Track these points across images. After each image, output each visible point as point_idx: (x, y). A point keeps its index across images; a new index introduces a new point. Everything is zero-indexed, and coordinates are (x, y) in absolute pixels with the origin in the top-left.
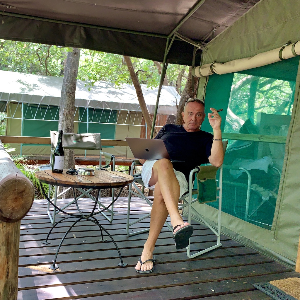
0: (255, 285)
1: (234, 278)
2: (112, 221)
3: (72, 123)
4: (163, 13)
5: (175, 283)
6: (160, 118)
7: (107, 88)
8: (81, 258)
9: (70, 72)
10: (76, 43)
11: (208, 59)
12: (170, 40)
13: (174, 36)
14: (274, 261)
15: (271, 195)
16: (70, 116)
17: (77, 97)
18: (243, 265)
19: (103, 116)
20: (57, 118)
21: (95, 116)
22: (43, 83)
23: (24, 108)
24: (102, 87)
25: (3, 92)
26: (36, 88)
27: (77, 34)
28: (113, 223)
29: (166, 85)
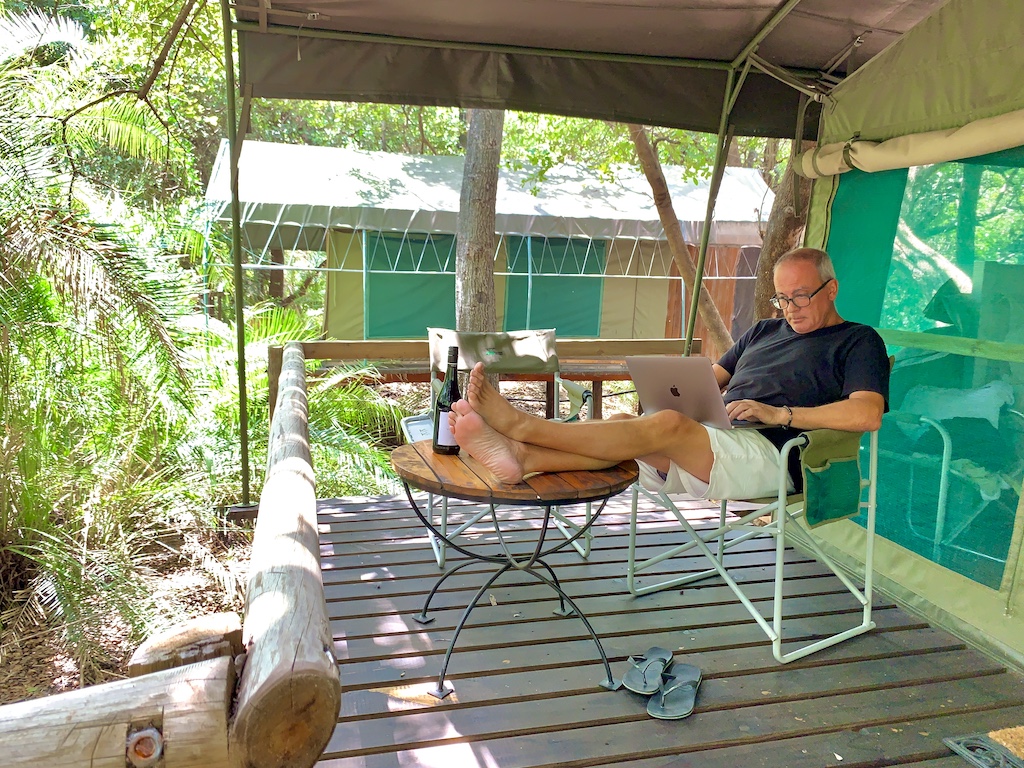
0: (950, 743)
1: (896, 722)
2: (588, 555)
3: (490, 279)
4: (717, 8)
5: (744, 736)
6: (720, 255)
7: (580, 179)
8: (507, 663)
9: (481, 146)
10: (487, 98)
11: (838, 129)
12: (738, 74)
13: (747, 63)
14: (1003, 671)
15: (1005, 486)
16: (483, 261)
17: (501, 208)
18: (922, 683)
19: (570, 255)
20: (452, 267)
21: (547, 255)
22: (415, 173)
23: (366, 244)
24: (566, 178)
25: (313, 203)
26: (398, 189)
27: (489, 71)
28: (591, 559)
29: (737, 164)
